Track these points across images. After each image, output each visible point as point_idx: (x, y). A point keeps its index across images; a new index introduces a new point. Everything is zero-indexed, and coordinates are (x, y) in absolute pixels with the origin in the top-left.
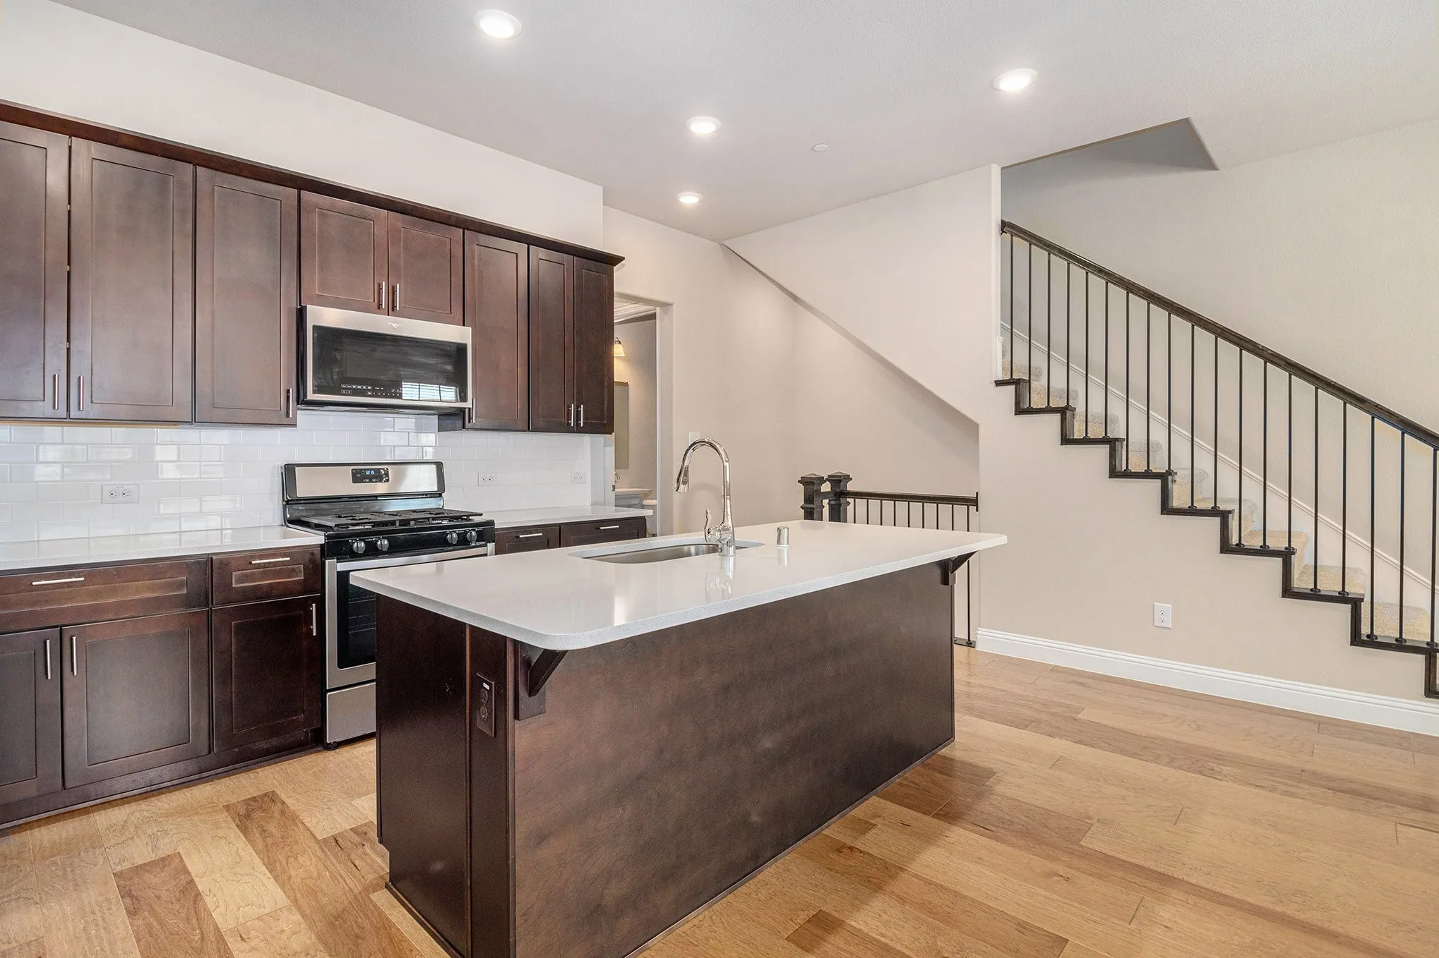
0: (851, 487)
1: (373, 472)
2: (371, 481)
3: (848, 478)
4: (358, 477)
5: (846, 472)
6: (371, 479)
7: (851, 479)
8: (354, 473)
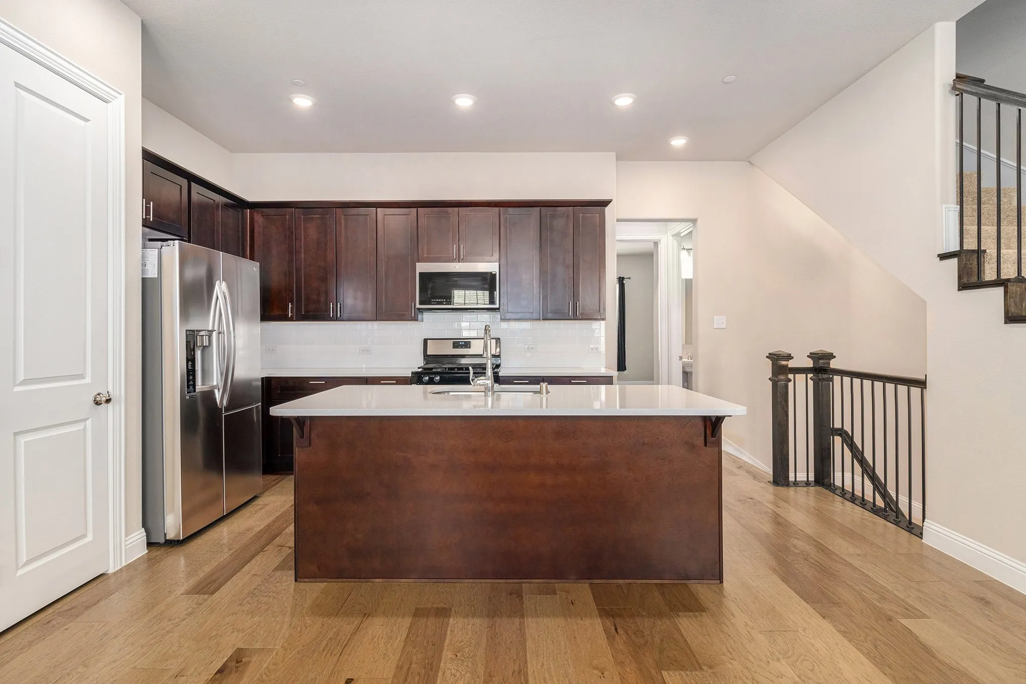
0: (834, 364)
1: (463, 343)
2: (462, 348)
3: (831, 356)
4: (456, 345)
5: (829, 350)
6: (462, 347)
7: (835, 357)
8: (454, 343)
